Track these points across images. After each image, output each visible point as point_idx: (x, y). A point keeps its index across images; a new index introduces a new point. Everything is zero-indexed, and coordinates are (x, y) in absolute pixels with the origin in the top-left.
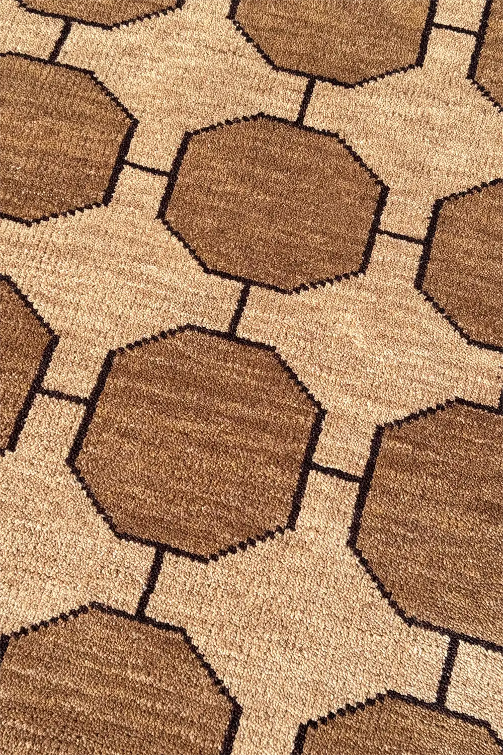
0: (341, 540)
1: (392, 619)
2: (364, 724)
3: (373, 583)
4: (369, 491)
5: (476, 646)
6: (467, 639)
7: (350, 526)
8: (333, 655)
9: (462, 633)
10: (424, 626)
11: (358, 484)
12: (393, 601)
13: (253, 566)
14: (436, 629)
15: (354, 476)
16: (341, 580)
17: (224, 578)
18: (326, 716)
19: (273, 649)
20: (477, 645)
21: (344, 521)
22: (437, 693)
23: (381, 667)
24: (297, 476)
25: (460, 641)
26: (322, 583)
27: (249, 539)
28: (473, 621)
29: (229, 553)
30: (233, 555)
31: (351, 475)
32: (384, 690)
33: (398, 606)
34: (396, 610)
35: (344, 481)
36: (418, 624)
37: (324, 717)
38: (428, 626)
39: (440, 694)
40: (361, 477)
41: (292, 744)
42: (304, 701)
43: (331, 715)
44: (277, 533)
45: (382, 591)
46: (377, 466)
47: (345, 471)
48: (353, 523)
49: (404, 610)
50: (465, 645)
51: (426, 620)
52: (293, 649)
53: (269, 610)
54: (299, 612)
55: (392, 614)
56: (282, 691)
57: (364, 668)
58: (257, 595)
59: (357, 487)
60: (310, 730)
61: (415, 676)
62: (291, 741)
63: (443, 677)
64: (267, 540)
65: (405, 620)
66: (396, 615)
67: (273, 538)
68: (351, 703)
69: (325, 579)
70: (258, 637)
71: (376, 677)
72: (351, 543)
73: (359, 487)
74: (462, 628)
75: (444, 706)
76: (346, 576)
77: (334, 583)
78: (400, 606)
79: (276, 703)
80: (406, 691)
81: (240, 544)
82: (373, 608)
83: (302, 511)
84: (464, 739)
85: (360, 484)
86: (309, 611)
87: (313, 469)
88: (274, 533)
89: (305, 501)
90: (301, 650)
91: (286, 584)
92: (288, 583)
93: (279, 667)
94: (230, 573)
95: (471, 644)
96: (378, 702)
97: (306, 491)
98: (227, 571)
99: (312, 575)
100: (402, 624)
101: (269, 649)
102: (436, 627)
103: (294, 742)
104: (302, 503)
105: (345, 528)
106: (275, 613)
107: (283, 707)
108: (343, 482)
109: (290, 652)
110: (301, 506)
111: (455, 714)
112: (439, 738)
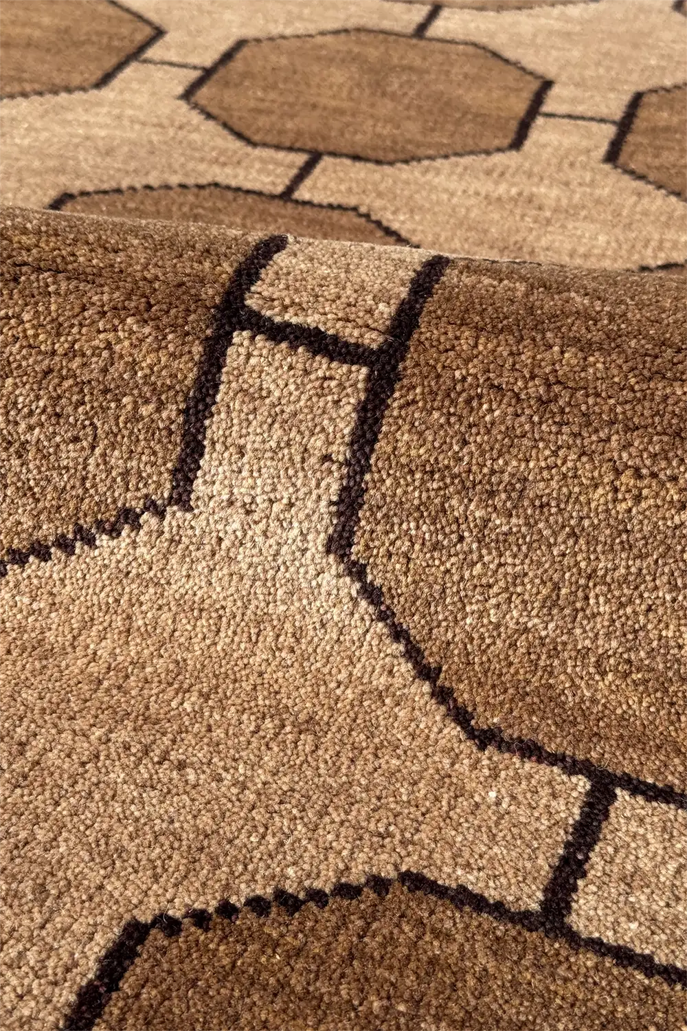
0: (310, 537)
1: (435, 729)
2: (319, 939)
3: (395, 646)
4: (393, 392)
5: (663, 805)
6: (637, 787)
7: (335, 498)
8: (264, 784)
9: (625, 773)
10: (520, 749)
11: (364, 370)
12: (442, 688)
13: (90, 591)
14: (555, 759)
15: (357, 345)
16: (311, 633)
17: (19, 616)
18: (211, 910)
19: (108, 757)
20: (668, 803)
21: (318, 486)
22: (545, 891)
23: (391, 820)
24: (197, 349)
25: (618, 791)
26: (261, 639)
27: (79, 530)
28: (659, 748)
29: (31, 559)
30: (43, 564)
31: (347, 344)
32: (390, 867)
33: (455, 700)
34: (449, 709)
35: (324, 361)
36: (504, 745)
37: (203, 912)
38: (531, 750)
39: (554, 893)
40: (374, 346)
41: (91, 964)
42: (159, 870)
43: (227, 909)
44: (146, 516)
45: (417, 664)
46: (423, 320)
47: (331, 332)
48: (344, 490)
49: (470, 709)
50: (633, 801)
51: (527, 735)
52: (160, 763)
53: (119, 687)
54: (196, 694)
55: (438, 718)
56: (102, 842)
57: (343, 816)
58: (95, 653)
59: (361, 377)
60: (157, 937)
61: (484, 849)
62: (93, 958)
63: (565, 860)
64: (124, 533)
65: (471, 734)
66: (447, 722)
67: (137, 527)
68: (290, 887)
69: (269, 629)
70: (74, 731)
71: (375, 839)
72: (339, 544)
73: (368, 378)
74: (626, 763)
75: (562, 923)
76: (323, 625)
77: (292, 640)
78: (460, 700)
79: (75, 867)
80: (454, 876)
81: (57, 540)
82: (388, 701)
83: (207, 457)
84: (620, 1009)
85: (372, 371)
86: (221, 695)
87: (243, 329)
88: (138, 516)
89: (215, 427)
90: (181, 766)
91: (172, 635)
92: (177, 634)
93: (110, 793)
94: (35, 606)
95: (649, 799)
96: (370, 895)
97: (218, 398)
98: (26, 600)
99: (238, 619)
100: (460, 741)
101: (97, 757)
102: (555, 755)
103: (99, 960)
104: (209, 433)
105: (323, 503)
106: (133, 693)
107: (95, 877)
108: (322, 366)
109: (150, 766)
110: (206, 443)
111: (597, 946)
112: (542, 996)
